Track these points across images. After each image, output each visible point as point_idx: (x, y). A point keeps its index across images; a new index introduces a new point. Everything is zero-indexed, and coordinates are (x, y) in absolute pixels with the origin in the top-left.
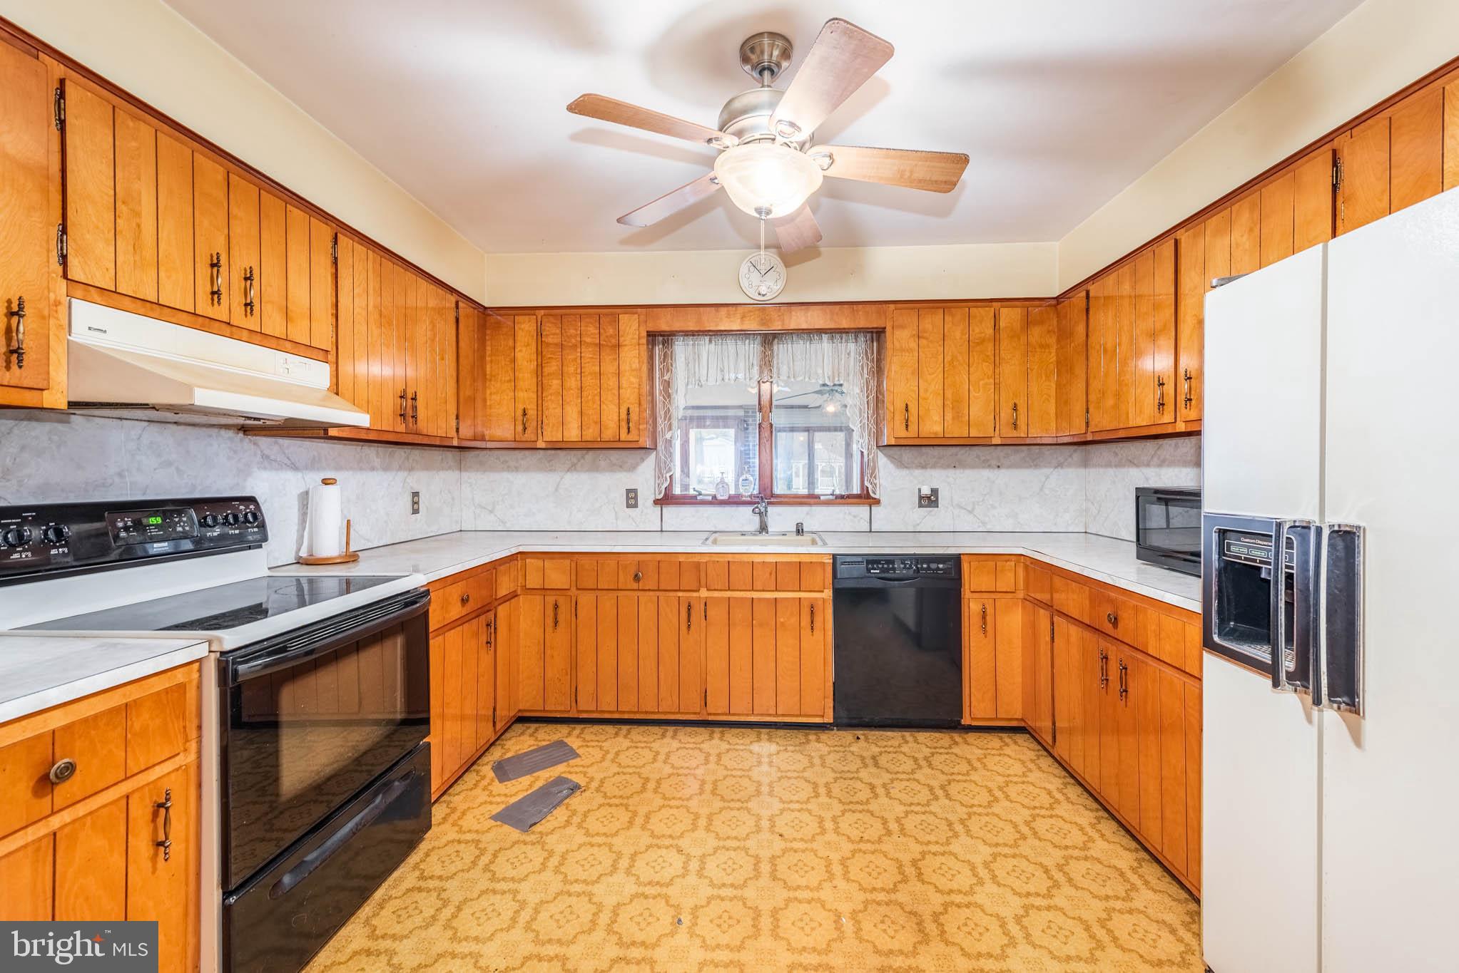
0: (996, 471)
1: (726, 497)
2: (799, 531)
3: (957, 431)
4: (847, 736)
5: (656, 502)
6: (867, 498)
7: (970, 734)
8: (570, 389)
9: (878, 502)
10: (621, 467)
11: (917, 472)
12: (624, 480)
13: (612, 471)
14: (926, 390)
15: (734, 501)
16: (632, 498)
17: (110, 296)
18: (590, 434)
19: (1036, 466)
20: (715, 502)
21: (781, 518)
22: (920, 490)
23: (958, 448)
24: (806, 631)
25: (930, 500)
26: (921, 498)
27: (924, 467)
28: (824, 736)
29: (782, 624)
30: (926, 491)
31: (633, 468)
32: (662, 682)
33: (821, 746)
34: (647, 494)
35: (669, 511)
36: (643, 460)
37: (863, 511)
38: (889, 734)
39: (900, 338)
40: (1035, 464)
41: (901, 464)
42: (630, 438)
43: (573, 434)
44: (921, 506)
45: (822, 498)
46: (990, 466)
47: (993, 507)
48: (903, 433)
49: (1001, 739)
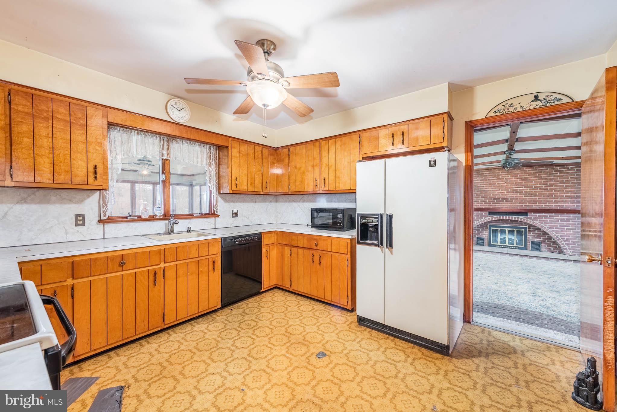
0: (255, 204)
1: (147, 217)
2: (189, 231)
3: (251, 189)
4: (227, 310)
5: (100, 221)
6: (213, 215)
9: (218, 216)
10: (70, 200)
11: (232, 204)
12: (74, 209)
13: (61, 203)
14: (242, 173)
15: (152, 218)
16: (80, 220)
18: (62, 178)
19: (265, 202)
20: (140, 219)
21: (181, 226)
22: (233, 211)
23: (244, 195)
24: (211, 272)
25: (235, 215)
26: (233, 214)
27: (234, 202)
29: (201, 271)
30: (235, 211)
31: (81, 201)
34: (92, 217)
35: (109, 227)
36: (89, 197)
37: (212, 220)
39: (234, 152)
41: (226, 201)
42: (96, 183)
43: (44, 177)
44: (233, 217)
45: (195, 215)
46: (253, 202)
47: (254, 216)
48: (234, 188)
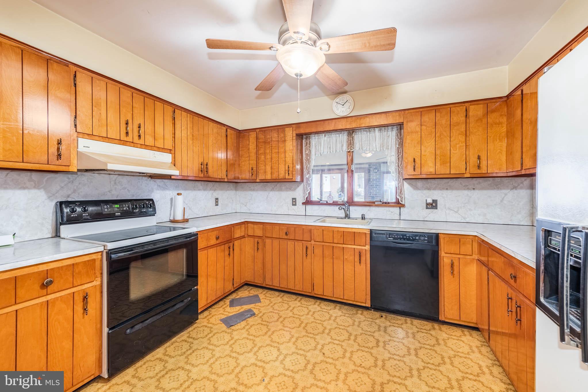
0: (473, 191)
1: (331, 202)
2: (363, 218)
3: (443, 170)
4: (377, 314)
5: (303, 203)
6: (399, 204)
7: (445, 325)
8: (268, 159)
9: (403, 206)
10: (290, 189)
11: (426, 192)
12: (291, 194)
13: (286, 191)
14: (425, 151)
15: (335, 204)
16: (294, 202)
17: (91, 136)
18: (275, 176)
19: (498, 188)
20: (327, 204)
21: (355, 212)
22: (426, 200)
23: (449, 179)
24: (357, 263)
25: (433, 205)
26: (427, 204)
27: (429, 189)
28: (365, 312)
29: (346, 259)
30: (430, 201)
31: (295, 190)
32: (296, 277)
33: (361, 316)
34: (300, 200)
35: (309, 207)
36: (298, 186)
37: (396, 210)
38: (399, 317)
40: (497, 187)
41: (416, 188)
42: (289, 177)
43: (269, 177)
44: (427, 208)
45: (376, 203)
46: (468, 189)
47: (470, 210)
48: (413, 173)
49: (463, 331)
